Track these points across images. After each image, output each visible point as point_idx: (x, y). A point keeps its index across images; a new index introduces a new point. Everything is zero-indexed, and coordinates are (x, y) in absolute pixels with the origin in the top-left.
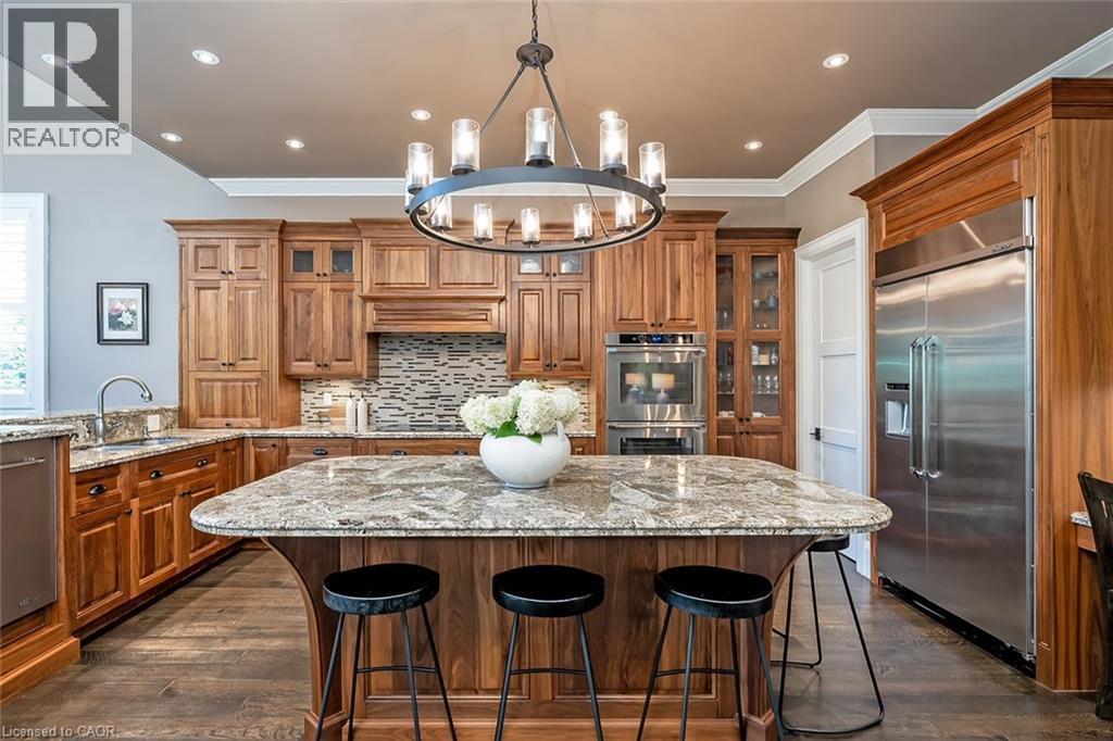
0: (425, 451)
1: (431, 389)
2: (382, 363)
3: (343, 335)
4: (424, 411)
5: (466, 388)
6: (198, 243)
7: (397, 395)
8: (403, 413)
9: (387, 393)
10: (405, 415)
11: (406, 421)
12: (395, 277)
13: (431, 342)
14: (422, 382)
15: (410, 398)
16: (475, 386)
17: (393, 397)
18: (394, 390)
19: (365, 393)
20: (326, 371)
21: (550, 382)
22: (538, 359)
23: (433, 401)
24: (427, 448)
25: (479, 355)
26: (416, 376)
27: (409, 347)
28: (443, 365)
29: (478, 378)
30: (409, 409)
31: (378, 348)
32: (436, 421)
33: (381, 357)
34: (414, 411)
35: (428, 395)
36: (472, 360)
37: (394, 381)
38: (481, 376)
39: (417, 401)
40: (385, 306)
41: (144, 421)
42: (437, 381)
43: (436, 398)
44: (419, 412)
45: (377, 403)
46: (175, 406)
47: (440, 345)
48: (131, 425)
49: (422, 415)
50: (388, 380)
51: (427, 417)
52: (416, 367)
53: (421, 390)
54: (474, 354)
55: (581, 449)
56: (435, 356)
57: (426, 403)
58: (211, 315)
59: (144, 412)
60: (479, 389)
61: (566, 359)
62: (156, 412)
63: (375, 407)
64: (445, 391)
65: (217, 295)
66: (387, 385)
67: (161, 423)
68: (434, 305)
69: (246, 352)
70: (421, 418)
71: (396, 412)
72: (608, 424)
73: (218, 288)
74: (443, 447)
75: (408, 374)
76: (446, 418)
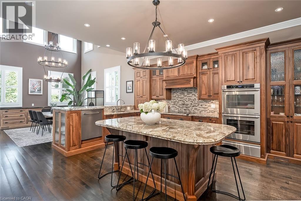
0: (174, 118)
1: (183, 102)
2: (172, 96)
3: (161, 89)
4: (181, 108)
5: (191, 102)
6: (137, 72)
7: (175, 104)
8: (176, 108)
9: (173, 103)
10: (177, 109)
11: (177, 110)
12: (171, 74)
13: (183, 90)
14: (181, 101)
15: (178, 105)
16: (193, 102)
17: (174, 104)
18: (175, 103)
19: (168, 103)
20: (158, 98)
21: (214, 101)
22: (206, 94)
23: (183, 106)
24: (174, 117)
25: (195, 93)
26: (179, 99)
27: (178, 92)
28: (186, 96)
29: (194, 100)
30: (178, 107)
31: (171, 92)
32: (184, 111)
33: (172, 94)
34: (179, 108)
35: (182, 104)
36: (193, 95)
37: (175, 100)
38: (195, 99)
39: (180, 106)
40: (168, 82)
41: (127, 108)
42: (184, 100)
43: (184, 105)
44: (180, 108)
45: (171, 106)
46: (134, 105)
47: (185, 91)
48: (124, 108)
49: (181, 109)
50: (173, 100)
51: (182, 110)
52: (179, 97)
53: (181, 103)
54: (193, 93)
55: (215, 121)
56: (183, 94)
57: (181, 106)
58: (139, 87)
59: (127, 106)
60: (195, 103)
61: (214, 94)
62: (129, 106)
63: (170, 107)
64: (186, 103)
65: (140, 82)
66: (173, 101)
67: (130, 108)
68: (178, 81)
69: (144, 94)
70: (180, 110)
71: (175, 108)
72: (223, 115)
73: (140, 81)
74: (178, 117)
75: (178, 98)
76: (186, 110)
